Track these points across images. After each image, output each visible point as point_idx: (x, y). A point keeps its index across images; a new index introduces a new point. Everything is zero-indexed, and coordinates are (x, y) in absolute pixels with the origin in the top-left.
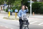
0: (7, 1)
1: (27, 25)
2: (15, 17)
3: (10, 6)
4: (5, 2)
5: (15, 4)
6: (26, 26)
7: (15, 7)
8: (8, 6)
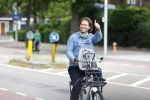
0: (24, 4)
1: (98, 87)
2: (49, 57)
3: (32, 20)
4: (14, 8)
5: (50, 14)
6: (95, 89)
7: (51, 24)
8: (25, 19)
